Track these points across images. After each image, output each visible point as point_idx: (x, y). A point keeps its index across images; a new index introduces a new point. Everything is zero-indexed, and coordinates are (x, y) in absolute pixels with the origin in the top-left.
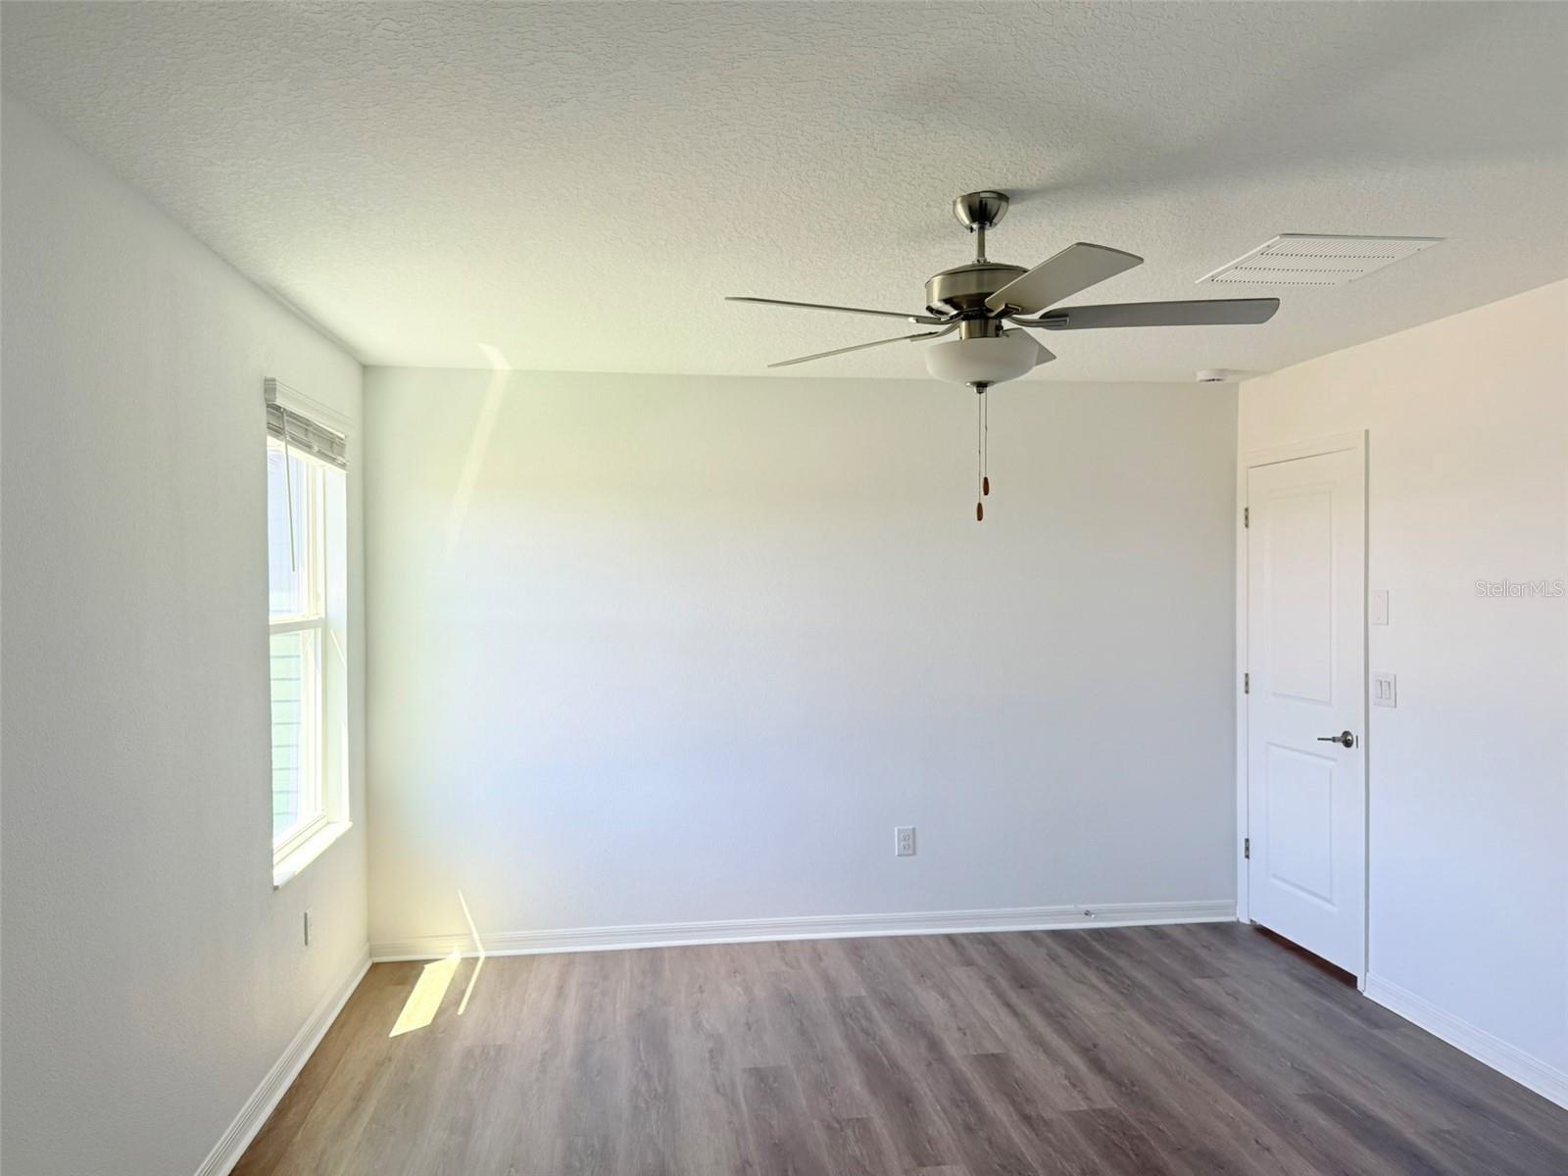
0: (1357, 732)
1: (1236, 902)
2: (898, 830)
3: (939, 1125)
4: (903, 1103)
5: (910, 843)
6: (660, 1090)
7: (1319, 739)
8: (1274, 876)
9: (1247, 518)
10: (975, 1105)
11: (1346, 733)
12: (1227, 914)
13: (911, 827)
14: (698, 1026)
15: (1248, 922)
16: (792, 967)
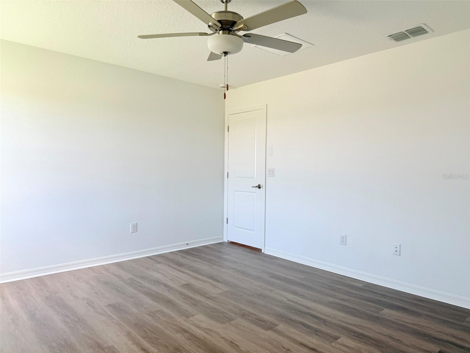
0: (262, 184)
1: (223, 236)
2: (132, 224)
3: (185, 306)
4: (169, 302)
5: (135, 228)
6: (76, 319)
7: (252, 187)
8: (236, 227)
9: (228, 129)
10: (191, 298)
11: (259, 185)
12: (221, 240)
13: (136, 223)
14: (76, 297)
15: (227, 241)
16: (100, 274)
